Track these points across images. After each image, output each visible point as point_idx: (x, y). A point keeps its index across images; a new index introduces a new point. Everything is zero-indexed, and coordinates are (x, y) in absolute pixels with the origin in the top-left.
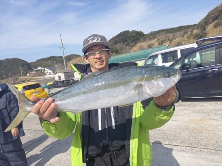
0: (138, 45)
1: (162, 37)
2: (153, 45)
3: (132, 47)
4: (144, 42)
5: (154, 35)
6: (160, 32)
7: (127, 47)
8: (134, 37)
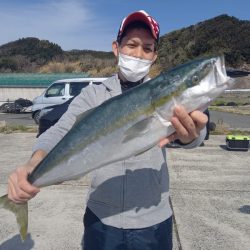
0: (51, 64)
1: (87, 61)
2: (74, 69)
3: (41, 65)
4: (61, 62)
5: (76, 55)
6: (84, 53)
7: (33, 63)
8: (45, 50)
